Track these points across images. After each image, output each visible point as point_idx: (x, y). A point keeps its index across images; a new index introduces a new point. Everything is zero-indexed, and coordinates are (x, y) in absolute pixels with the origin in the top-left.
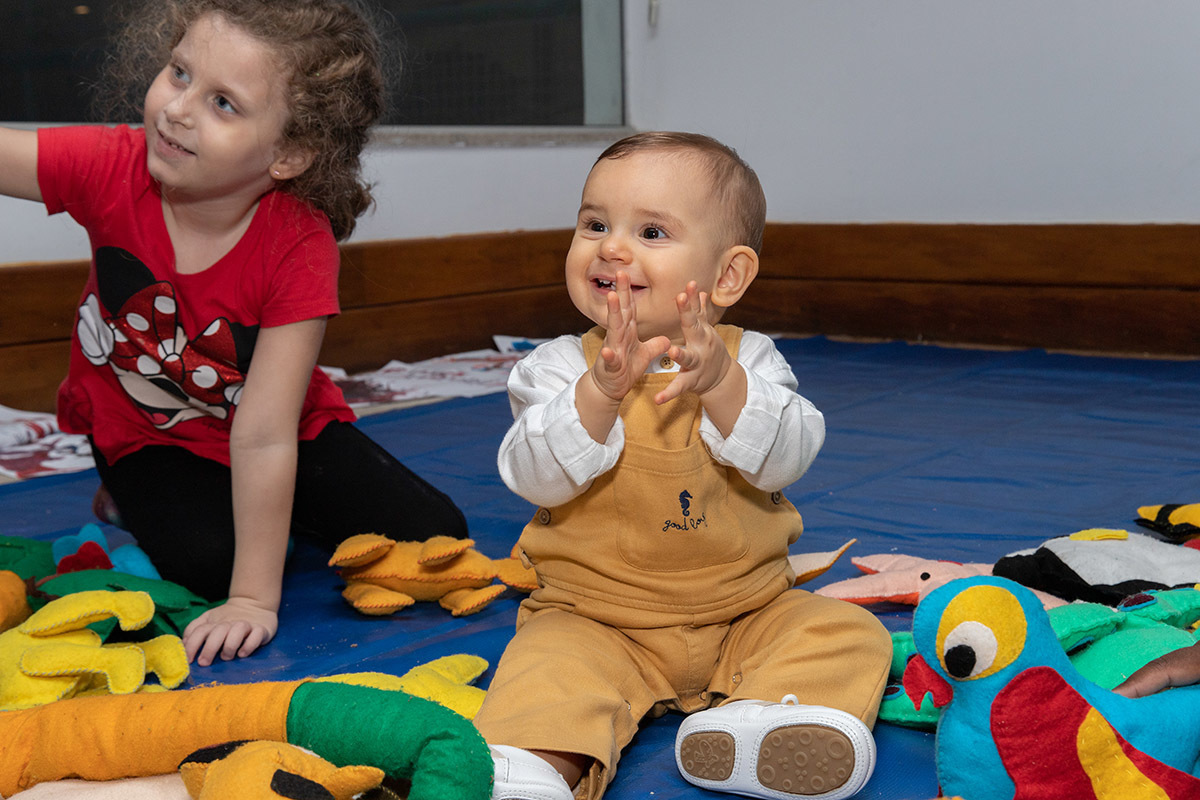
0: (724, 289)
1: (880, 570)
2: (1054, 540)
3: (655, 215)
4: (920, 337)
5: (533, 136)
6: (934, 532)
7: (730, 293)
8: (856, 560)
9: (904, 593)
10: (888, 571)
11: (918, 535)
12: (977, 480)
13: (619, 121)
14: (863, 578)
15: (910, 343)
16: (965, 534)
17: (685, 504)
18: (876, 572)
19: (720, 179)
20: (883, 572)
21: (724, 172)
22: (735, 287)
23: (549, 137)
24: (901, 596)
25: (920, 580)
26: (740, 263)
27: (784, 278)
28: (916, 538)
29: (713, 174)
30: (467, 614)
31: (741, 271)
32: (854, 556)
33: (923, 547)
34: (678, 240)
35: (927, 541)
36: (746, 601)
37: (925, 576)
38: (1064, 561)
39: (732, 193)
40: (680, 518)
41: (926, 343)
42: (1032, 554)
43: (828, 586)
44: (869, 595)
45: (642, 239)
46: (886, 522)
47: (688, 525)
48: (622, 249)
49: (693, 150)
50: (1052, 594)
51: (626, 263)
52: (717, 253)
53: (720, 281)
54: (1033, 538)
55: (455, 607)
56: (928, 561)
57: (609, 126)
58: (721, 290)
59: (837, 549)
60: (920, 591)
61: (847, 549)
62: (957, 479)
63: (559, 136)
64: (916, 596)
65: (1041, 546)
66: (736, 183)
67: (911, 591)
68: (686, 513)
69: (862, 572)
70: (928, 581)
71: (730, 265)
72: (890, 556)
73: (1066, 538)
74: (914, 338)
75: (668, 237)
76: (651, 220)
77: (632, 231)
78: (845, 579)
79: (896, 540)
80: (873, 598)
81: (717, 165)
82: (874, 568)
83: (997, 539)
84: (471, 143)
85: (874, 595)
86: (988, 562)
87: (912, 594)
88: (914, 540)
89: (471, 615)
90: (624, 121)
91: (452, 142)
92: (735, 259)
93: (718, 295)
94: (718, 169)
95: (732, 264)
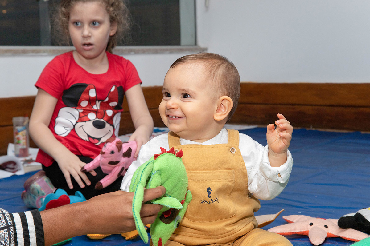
0: (220, 113)
1: (294, 221)
2: (362, 210)
3: (184, 90)
4: (311, 127)
5: (161, 50)
6: (315, 205)
7: (222, 115)
8: (284, 217)
9: (303, 231)
10: (297, 222)
11: (310, 207)
12: (333, 185)
13: (194, 43)
14: (287, 225)
15: (308, 129)
16: (329, 207)
17: (209, 193)
18: (292, 222)
19: (213, 71)
20: (295, 222)
23: (167, 50)
24: (302, 232)
25: (309, 226)
26: (226, 103)
27: (257, 104)
28: (308, 208)
30: (131, 239)
31: (226, 106)
32: (284, 215)
33: (311, 212)
34: (195, 98)
35: (313, 209)
36: (237, 233)
37: (311, 224)
38: (366, 218)
40: (207, 198)
41: (314, 129)
42: (353, 215)
43: (273, 228)
44: (289, 232)
45: (182, 99)
46: (297, 201)
47: (210, 201)
48: (173, 104)
50: (361, 232)
51: (176, 109)
52: (214, 101)
53: (217, 110)
54: (354, 208)
55: (127, 236)
56: (313, 218)
57: (191, 45)
59: (277, 213)
60: (309, 230)
61: (280, 213)
62: (326, 184)
63: (171, 49)
64: (307, 232)
65: (357, 212)
67: (306, 230)
68: (209, 197)
69: (287, 222)
70: (312, 226)
71: (221, 103)
72: (298, 215)
73: (367, 209)
74: (309, 127)
75: (191, 97)
77: (178, 96)
78: (280, 225)
79: (301, 209)
80: (291, 233)
82: (291, 220)
83: (340, 209)
85: (291, 232)
86: (336, 219)
87: (306, 231)
88: (308, 209)
89: (133, 239)
90: (196, 44)
92: (223, 101)
93: (216, 116)
94: (212, 67)
95: (222, 103)
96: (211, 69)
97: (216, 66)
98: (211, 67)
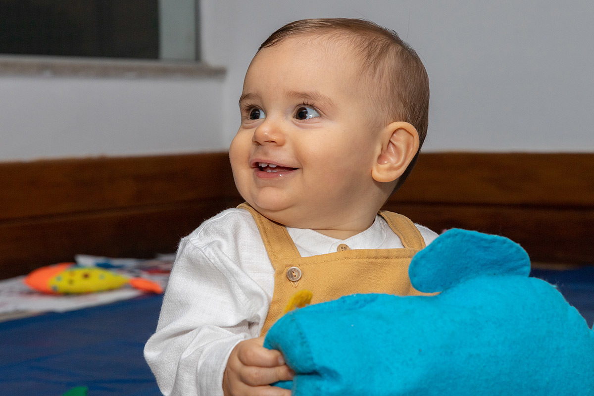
0: (386, 165)
3: (304, 95)
7: (391, 169)
19: (373, 57)
21: (378, 51)
22: (396, 163)
23: (130, 70)
26: (401, 140)
29: (365, 53)
31: (402, 146)
34: (330, 118)
39: (386, 70)
45: (295, 120)
48: (275, 131)
49: (343, 31)
51: (279, 145)
52: (374, 130)
53: (380, 157)
57: (184, 61)
58: (382, 166)
66: (391, 61)
71: (390, 141)
75: (321, 116)
76: (301, 101)
77: (285, 113)
81: (369, 44)
84: (57, 72)
90: (198, 57)
91: (41, 70)
92: (394, 135)
93: (378, 171)
94: (370, 47)
95: (392, 140)
96: (369, 52)
97: (379, 47)
98: (368, 46)
